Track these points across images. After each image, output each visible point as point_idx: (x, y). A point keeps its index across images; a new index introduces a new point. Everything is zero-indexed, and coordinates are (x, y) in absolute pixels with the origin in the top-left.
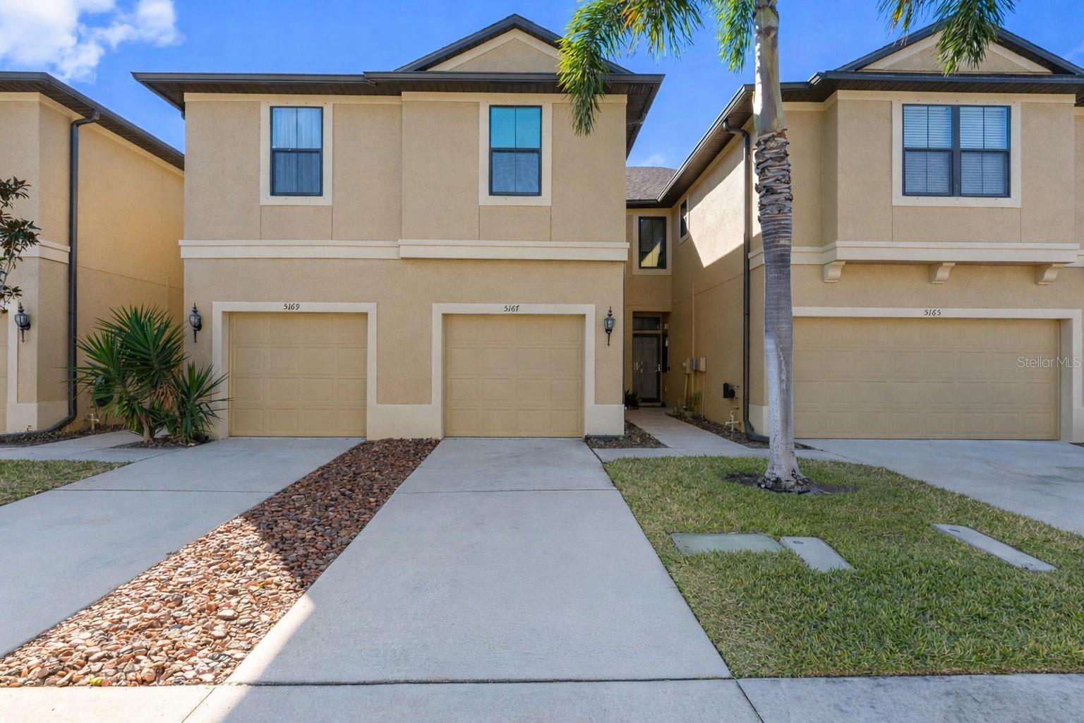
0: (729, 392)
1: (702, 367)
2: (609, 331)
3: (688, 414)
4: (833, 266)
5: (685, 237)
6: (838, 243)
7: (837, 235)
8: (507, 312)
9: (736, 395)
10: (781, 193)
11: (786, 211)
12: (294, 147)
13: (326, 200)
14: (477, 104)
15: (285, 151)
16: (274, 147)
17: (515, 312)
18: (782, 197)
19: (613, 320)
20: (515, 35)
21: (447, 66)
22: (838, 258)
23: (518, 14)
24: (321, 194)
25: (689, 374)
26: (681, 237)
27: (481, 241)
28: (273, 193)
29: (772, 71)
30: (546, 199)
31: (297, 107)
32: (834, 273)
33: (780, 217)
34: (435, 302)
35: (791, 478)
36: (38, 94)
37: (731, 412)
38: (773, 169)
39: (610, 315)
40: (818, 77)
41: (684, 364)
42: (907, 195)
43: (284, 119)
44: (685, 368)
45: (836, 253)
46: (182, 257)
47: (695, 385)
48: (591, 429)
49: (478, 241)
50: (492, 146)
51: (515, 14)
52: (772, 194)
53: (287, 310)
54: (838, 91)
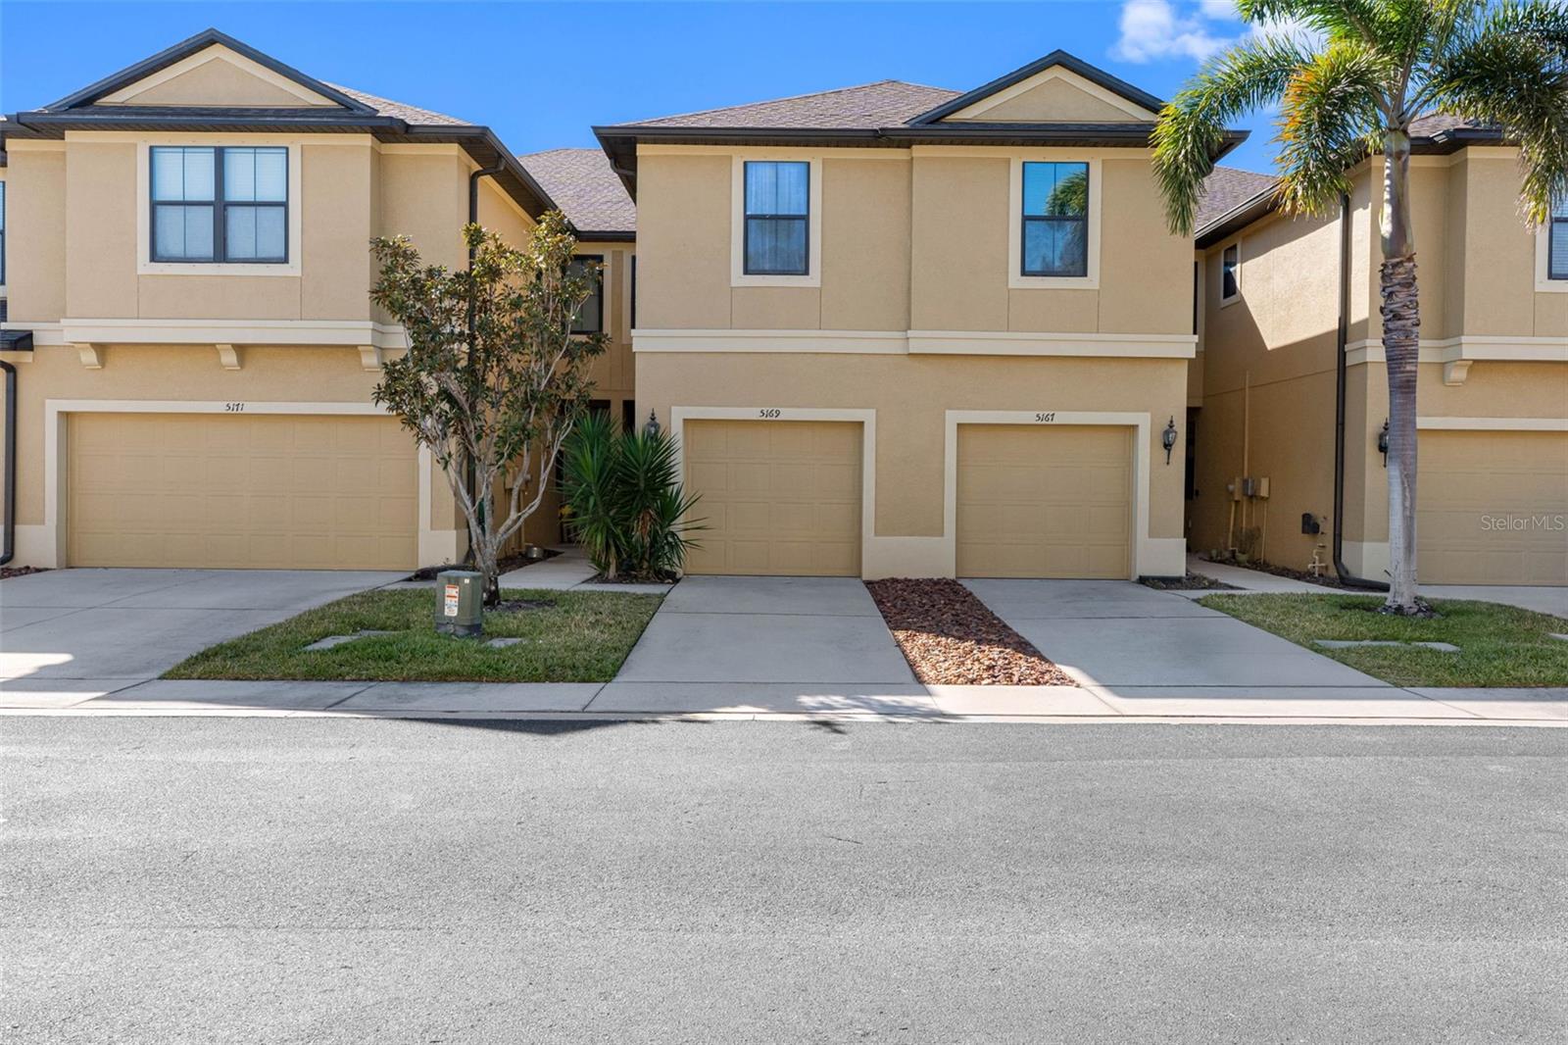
0: (1310, 525)
1: (1264, 493)
2: (1168, 446)
3: (1242, 558)
4: (1457, 366)
5: (1233, 299)
6: (1464, 339)
7: (1462, 330)
8: (1039, 422)
9: (1321, 530)
10: (1408, 319)
11: (1413, 336)
12: (774, 213)
13: (813, 280)
14: (1008, 161)
15: (763, 217)
16: (748, 213)
17: (1050, 422)
18: (1409, 322)
19: (1176, 432)
20: (1057, 72)
21: (968, 114)
22: (1464, 357)
23: (1063, 49)
24: (806, 272)
25: (1237, 502)
26: (1226, 296)
27: (1010, 333)
28: (746, 272)
29: (1403, 196)
30: (1092, 281)
31: (777, 162)
32: (1458, 374)
33: (1408, 343)
34: (950, 409)
35: (1414, 605)
36: (456, 145)
37: (1315, 551)
38: (1401, 295)
39: (1171, 427)
40: (1444, 136)
41: (1231, 487)
42: (1554, 279)
43: (762, 176)
44: (1232, 493)
45: (1461, 351)
46: (634, 350)
47: (1249, 516)
48: (1144, 568)
49: (1006, 333)
50: (1026, 214)
51: (1059, 50)
52: (1399, 319)
53: (764, 418)
54: (1469, 148)
